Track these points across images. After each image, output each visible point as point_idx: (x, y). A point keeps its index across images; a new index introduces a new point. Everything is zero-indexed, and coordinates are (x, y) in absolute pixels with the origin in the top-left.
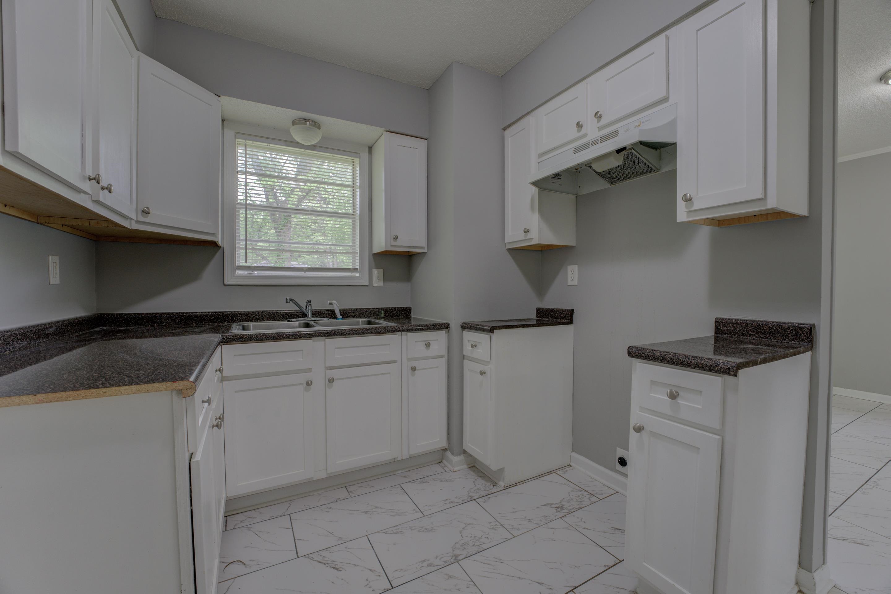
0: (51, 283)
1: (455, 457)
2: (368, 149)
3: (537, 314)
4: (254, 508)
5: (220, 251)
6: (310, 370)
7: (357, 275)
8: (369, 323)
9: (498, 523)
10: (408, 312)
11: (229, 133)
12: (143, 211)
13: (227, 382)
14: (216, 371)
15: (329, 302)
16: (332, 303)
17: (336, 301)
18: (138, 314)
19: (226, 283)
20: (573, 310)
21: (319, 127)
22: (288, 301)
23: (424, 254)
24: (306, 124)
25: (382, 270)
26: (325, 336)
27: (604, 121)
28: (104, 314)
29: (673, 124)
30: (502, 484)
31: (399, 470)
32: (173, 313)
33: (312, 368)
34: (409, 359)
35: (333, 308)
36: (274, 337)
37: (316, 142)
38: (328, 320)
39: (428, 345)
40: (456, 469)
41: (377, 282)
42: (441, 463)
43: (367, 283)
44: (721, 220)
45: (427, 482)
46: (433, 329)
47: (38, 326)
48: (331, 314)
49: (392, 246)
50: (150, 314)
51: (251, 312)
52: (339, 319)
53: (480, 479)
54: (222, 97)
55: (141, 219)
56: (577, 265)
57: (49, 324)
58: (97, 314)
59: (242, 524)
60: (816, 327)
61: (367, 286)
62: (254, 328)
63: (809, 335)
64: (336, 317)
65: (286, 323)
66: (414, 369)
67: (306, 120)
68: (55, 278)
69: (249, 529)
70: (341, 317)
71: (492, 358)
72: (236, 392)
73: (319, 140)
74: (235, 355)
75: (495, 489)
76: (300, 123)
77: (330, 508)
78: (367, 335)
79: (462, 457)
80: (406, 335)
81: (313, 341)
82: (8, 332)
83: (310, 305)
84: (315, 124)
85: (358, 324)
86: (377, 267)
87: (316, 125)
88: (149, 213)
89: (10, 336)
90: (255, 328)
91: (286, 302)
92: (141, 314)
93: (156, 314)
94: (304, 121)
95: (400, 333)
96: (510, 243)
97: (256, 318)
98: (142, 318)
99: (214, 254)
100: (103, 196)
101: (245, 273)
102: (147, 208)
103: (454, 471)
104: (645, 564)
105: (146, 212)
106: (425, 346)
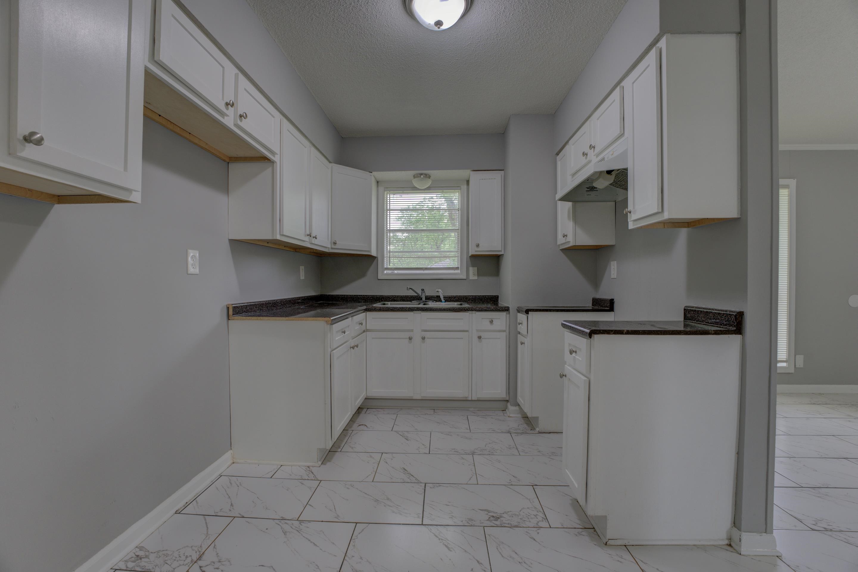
0: (301, 279)
1: (511, 407)
2: (466, 182)
3: (593, 303)
4: (381, 408)
5: (377, 258)
6: (412, 331)
7: (459, 271)
8: (461, 305)
9: (515, 447)
10: (496, 299)
11: (381, 189)
12: (334, 243)
13: (369, 332)
14: (359, 324)
15: (437, 290)
16: (438, 291)
17: (442, 290)
18: (337, 295)
19: (379, 278)
20: (613, 300)
21: (429, 177)
22: (408, 289)
23: (502, 255)
24: (421, 177)
25: (476, 268)
26: (421, 310)
27: (597, 150)
28: (323, 295)
29: (624, 154)
30: (537, 429)
31: (471, 408)
32: (353, 295)
33: (413, 330)
34: (478, 331)
35: (439, 295)
36: (392, 309)
37: (429, 185)
38: (436, 302)
39: (491, 322)
40: (511, 415)
41: (473, 276)
42: (505, 411)
43: (465, 278)
44: (689, 222)
45: (486, 418)
46: (495, 311)
47: (295, 298)
48: (437, 299)
49: (476, 251)
50: (342, 295)
51: (391, 296)
52: (443, 302)
53: (525, 424)
54: (373, 172)
55: (333, 247)
56: (616, 261)
57: (299, 297)
58: (320, 295)
59: (374, 413)
60: (745, 314)
61: (465, 279)
62: (389, 305)
63: (735, 321)
64: (441, 301)
65: (410, 303)
66: (480, 337)
67: (422, 174)
68: (302, 277)
69: (375, 415)
70: (444, 301)
71: (528, 333)
72: (373, 338)
73: (431, 183)
74: (373, 318)
75: (532, 432)
76: (418, 177)
77: (420, 417)
78: (447, 312)
79: (517, 408)
80: (475, 313)
81: (414, 313)
82: (285, 299)
83: (424, 292)
84: (426, 176)
85: (455, 304)
86: (473, 266)
87: (428, 176)
88: (336, 244)
89: (285, 301)
90: (391, 304)
91: (407, 290)
92: (338, 295)
93: (345, 295)
94: (419, 175)
95: (471, 312)
96: (562, 244)
97: (394, 300)
98: (339, 298)
99: (374, 261)
100: (314, 241)
101: (390, 272)
102: (335, 241)
103: (510, 416)
104: (567, 470)
105: (335, 243)
106: (490, 323)
